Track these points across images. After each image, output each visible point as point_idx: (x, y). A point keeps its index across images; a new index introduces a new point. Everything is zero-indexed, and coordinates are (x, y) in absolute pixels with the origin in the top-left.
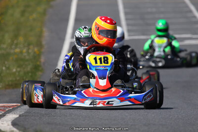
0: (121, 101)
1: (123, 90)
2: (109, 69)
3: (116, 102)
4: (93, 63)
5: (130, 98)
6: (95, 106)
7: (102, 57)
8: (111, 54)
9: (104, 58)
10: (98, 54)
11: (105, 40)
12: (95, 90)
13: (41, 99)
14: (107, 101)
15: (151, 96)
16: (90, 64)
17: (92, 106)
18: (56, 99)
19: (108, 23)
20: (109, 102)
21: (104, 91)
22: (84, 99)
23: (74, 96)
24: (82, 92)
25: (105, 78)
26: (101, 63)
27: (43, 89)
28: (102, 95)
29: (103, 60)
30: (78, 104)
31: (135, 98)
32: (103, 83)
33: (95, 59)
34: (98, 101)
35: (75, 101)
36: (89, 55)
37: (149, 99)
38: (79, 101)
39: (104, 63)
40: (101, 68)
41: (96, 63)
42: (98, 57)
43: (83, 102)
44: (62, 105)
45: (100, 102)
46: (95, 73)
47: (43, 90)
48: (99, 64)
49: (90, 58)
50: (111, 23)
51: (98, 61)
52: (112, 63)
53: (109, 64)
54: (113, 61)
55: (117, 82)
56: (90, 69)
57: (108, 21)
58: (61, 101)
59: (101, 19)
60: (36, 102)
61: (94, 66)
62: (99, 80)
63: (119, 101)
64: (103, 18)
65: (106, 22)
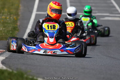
0: (62, 52)
1: (63, 45)
2: (56, 32)
3: (59, 52)
4: (47, 29)
5: (67, 50)
6: (46, 54)
7: (52, 25)
8: (57, 24)
9: (53, 26)
10: (50, 23)
11: (54, 15)
12: (47, 44)
13: (15, 48)
14: (53, 51)
15: (79, 49)
16: (45, 29)
17: (45, 54)
18: (24, 48)
19: (57, 5)
20: (54, 52)
21: (52, 45)
22: (40, 49)
23: (35, 47)
24: (39, 45)
25: (53, 38)
26: (51, 29)
27: (16, 42)
28: (51, 47)
29: (52, 27)
30: (36, 52)
31: (70, 50)
32: (52, 40)
33: (48, 26)
34: (48, 51)
35: (35, 50)
37: (78, 51)
38: (37, 50)
39: (53, 29)
40: (51, 32)
41: (48, 28)
42: (50, 25)
43: (39, 51)
44: (27, 52)
45: (49, 52)
46: (48, 35)
48: (50, 29)
49: (45, 26)
50: (59, 5)
51: (50, 27)
52: (57, 29)
53: (56, 30)
54: (58, 28)
55: (60, 40)
56: (45, 32)
57: (57, 4)
58: (27, 50)
59: (53, 3)
60: (12, 49)
61: (47, 30)
62: (50, 39)
63: (60, 51)
64: (54, 2)
65: (55, 4)
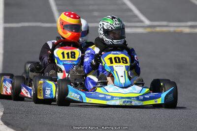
2: (76, 63)
4: (61, 58)
7: (70, 51)
8: (78, 49)
9: (72, 52)
10: (66, 49)
11: (69, 34)
13: (9, 91)
16: (58, 59)
19: (72, 18)
26: (68, 57)
27: (12, 81)
29: (70, 55)
33: (63, 53)
36: (57, 49)
39: (72, 57)
40: (69, 63)
41: (64, 57)
42: (66, 52)
46: (63, 68)
47: (11, 83)
48: (66, 58)
49: (58, 52)
51: (66, 56)
52: (78, 58)
53: (76, 59)
54: (80, 56)
56: (58, 63)
57: (72, 16)
58: (29, 94)
59: (65, 14)
60: (5, 93)
61: (61, 61)
64: (67, 14)
65: (70, 17)
